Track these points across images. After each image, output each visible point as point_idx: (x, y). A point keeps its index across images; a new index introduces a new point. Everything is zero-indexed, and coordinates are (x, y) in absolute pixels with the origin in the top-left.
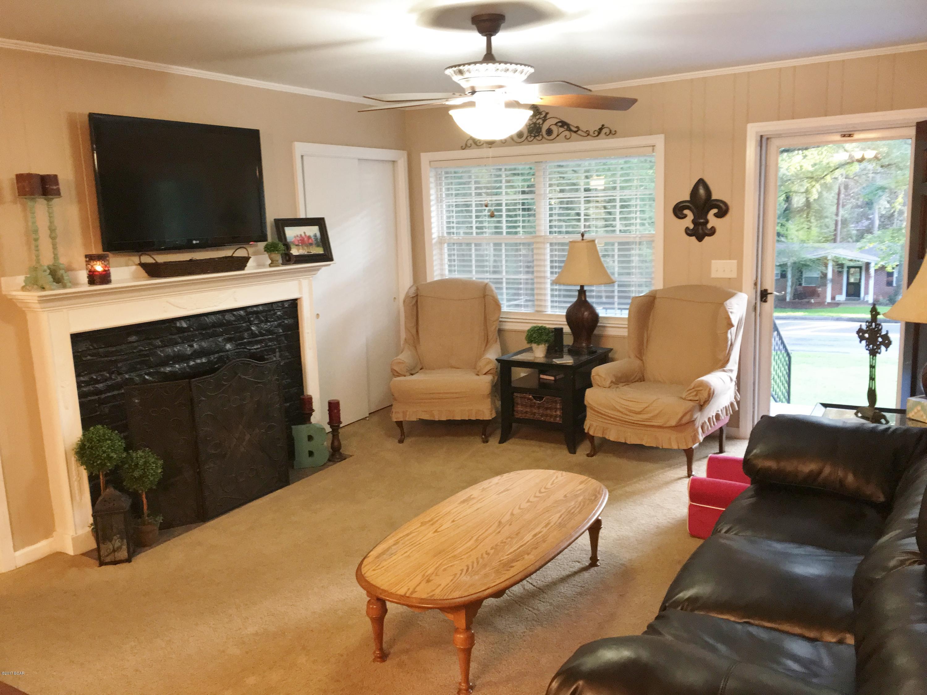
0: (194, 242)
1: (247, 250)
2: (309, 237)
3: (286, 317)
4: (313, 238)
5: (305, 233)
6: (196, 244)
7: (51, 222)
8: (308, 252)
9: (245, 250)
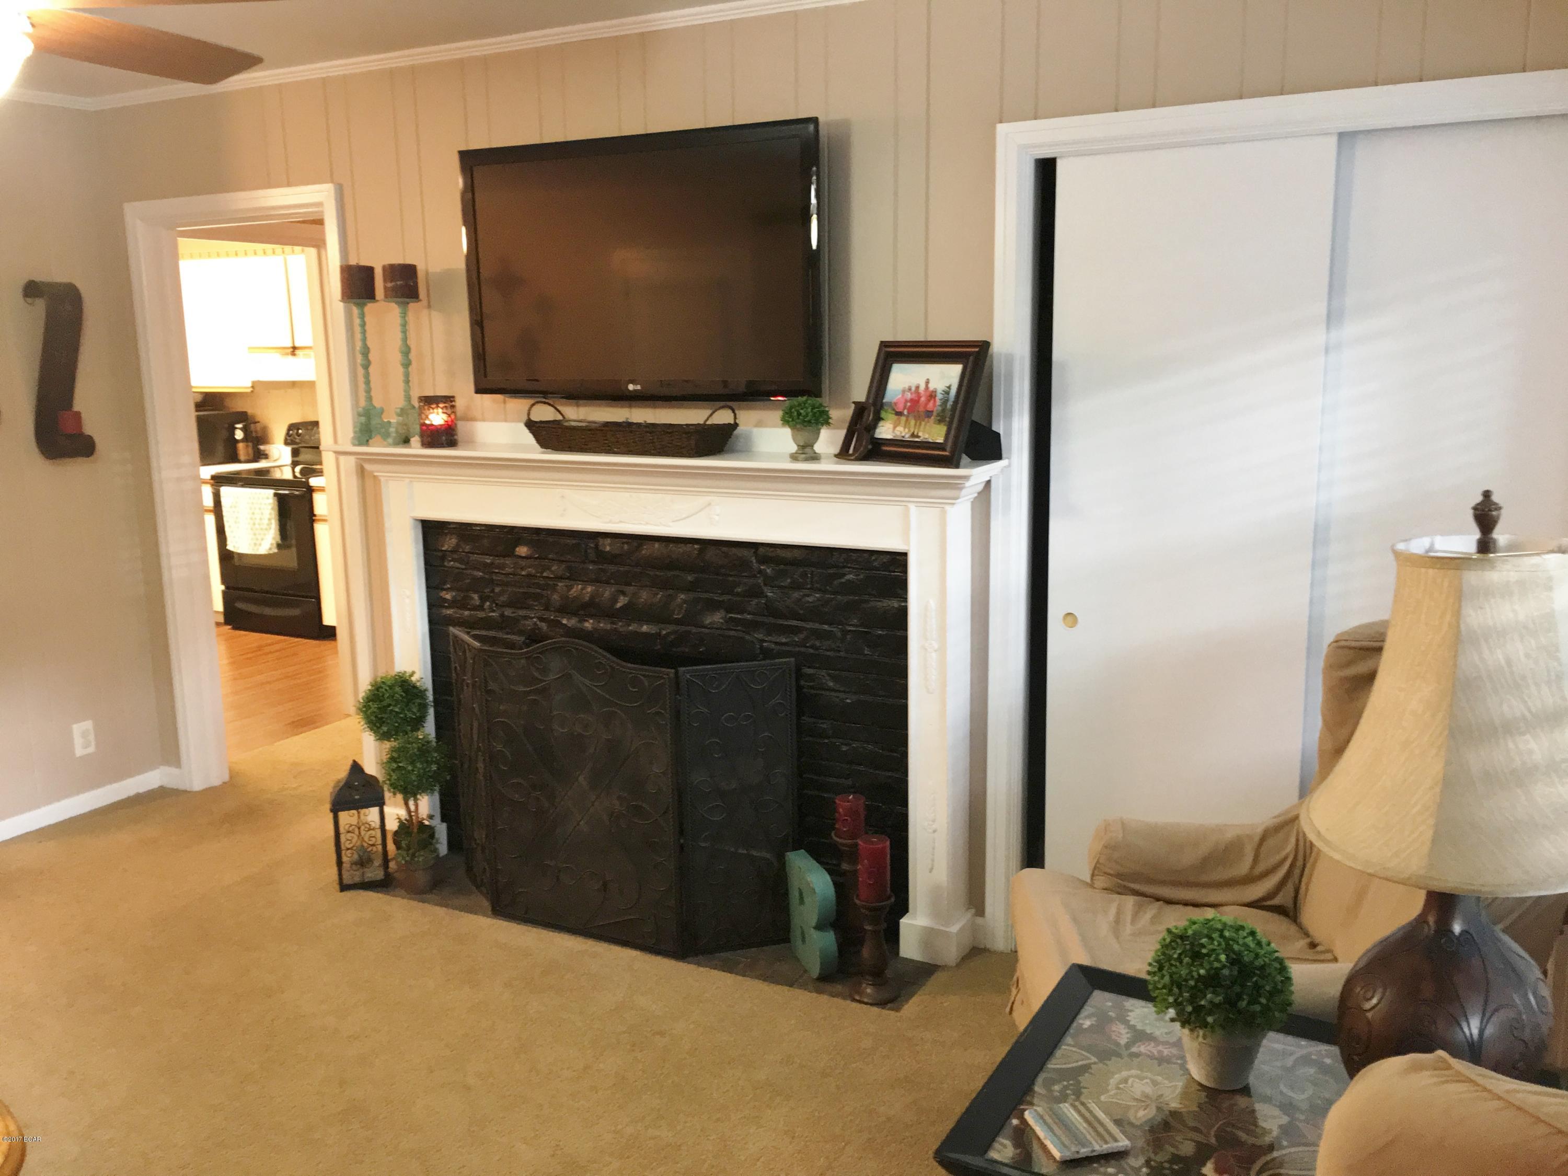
0: (631, 387)
1: (734, 412)
2: (932, 395)
3: (874, 592)
4: (939, 396)
5: (927, 382)
6: (635, 391)
7: (405, 339)
8: (913, 435)
9: (730, 412)
